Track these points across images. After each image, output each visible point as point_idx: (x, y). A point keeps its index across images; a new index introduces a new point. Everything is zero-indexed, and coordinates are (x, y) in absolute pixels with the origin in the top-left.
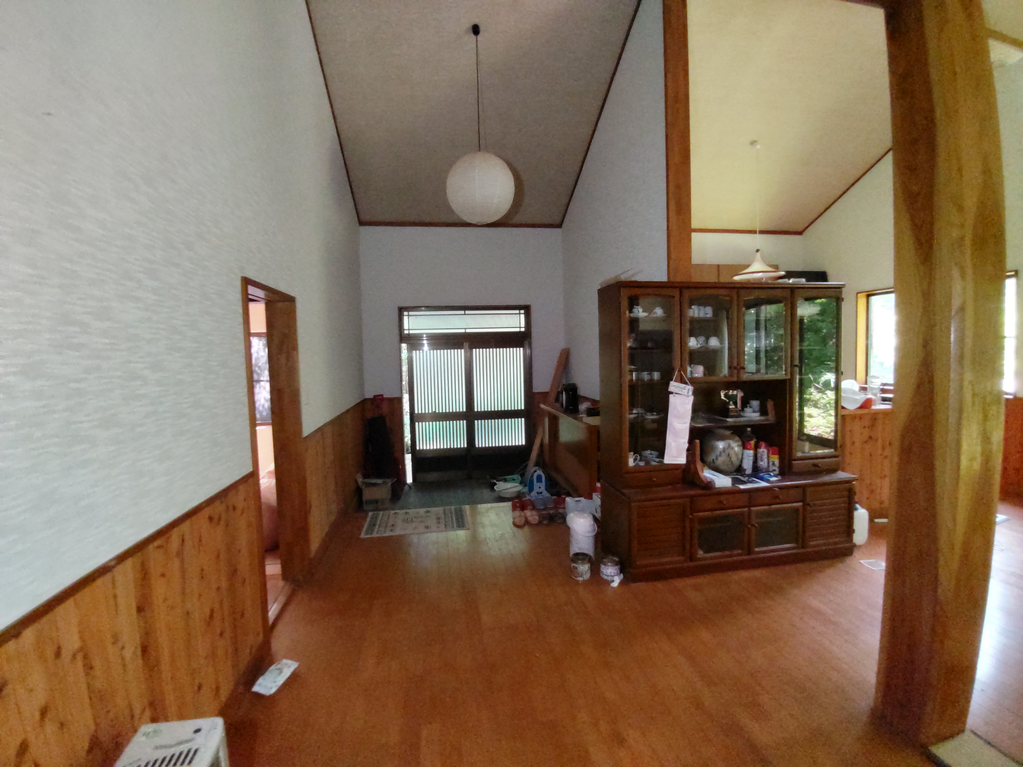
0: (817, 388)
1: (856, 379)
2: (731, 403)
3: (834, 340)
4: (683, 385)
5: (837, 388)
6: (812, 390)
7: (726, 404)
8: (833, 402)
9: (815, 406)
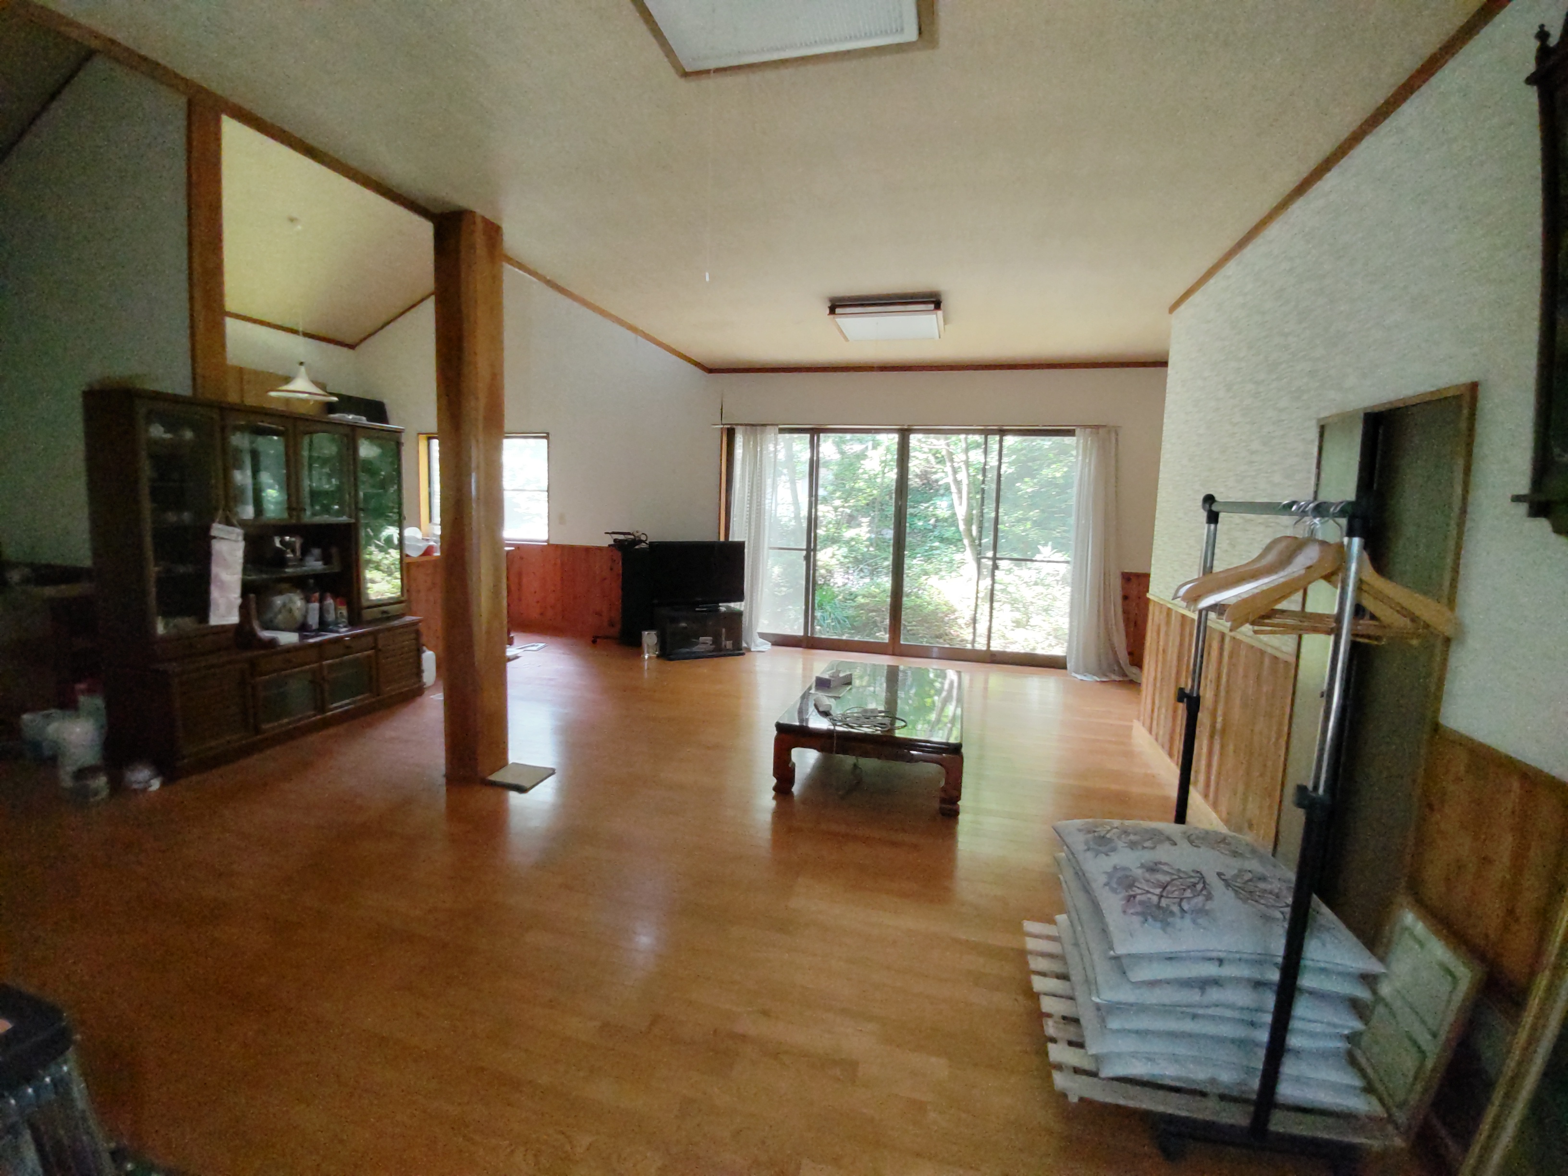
0: (377, 546)
1: (420, 528)
2: (288, 551)
3: (396, 487)
4: (230, 528)
5: (401, 546)
6: (372, 548)
7: (280, 554)
8: (397, 562)
9: (377, 568)
